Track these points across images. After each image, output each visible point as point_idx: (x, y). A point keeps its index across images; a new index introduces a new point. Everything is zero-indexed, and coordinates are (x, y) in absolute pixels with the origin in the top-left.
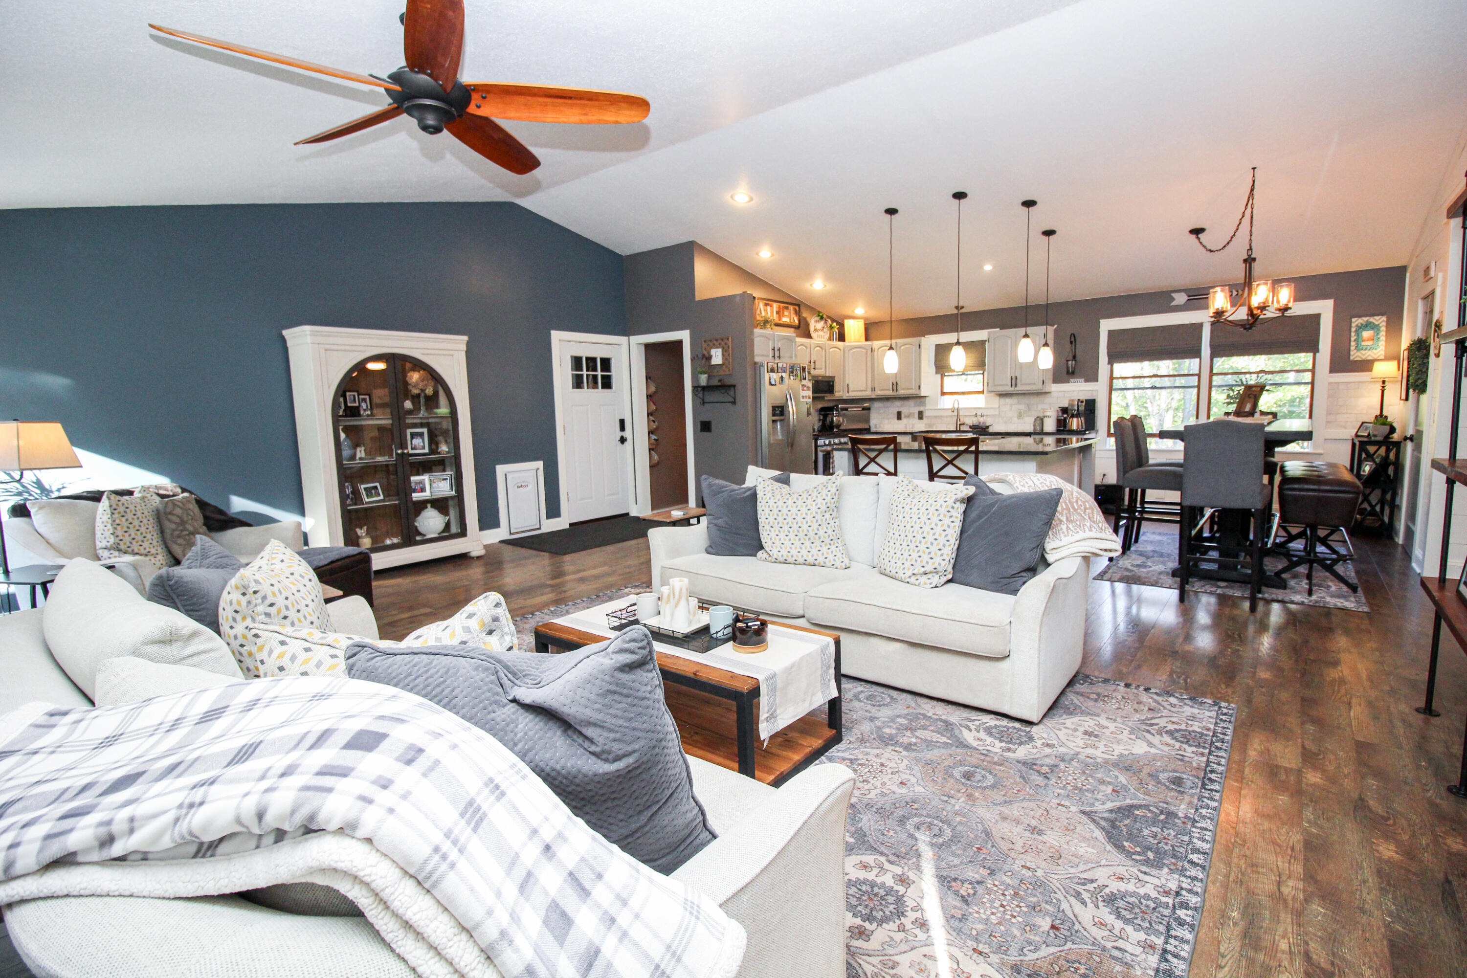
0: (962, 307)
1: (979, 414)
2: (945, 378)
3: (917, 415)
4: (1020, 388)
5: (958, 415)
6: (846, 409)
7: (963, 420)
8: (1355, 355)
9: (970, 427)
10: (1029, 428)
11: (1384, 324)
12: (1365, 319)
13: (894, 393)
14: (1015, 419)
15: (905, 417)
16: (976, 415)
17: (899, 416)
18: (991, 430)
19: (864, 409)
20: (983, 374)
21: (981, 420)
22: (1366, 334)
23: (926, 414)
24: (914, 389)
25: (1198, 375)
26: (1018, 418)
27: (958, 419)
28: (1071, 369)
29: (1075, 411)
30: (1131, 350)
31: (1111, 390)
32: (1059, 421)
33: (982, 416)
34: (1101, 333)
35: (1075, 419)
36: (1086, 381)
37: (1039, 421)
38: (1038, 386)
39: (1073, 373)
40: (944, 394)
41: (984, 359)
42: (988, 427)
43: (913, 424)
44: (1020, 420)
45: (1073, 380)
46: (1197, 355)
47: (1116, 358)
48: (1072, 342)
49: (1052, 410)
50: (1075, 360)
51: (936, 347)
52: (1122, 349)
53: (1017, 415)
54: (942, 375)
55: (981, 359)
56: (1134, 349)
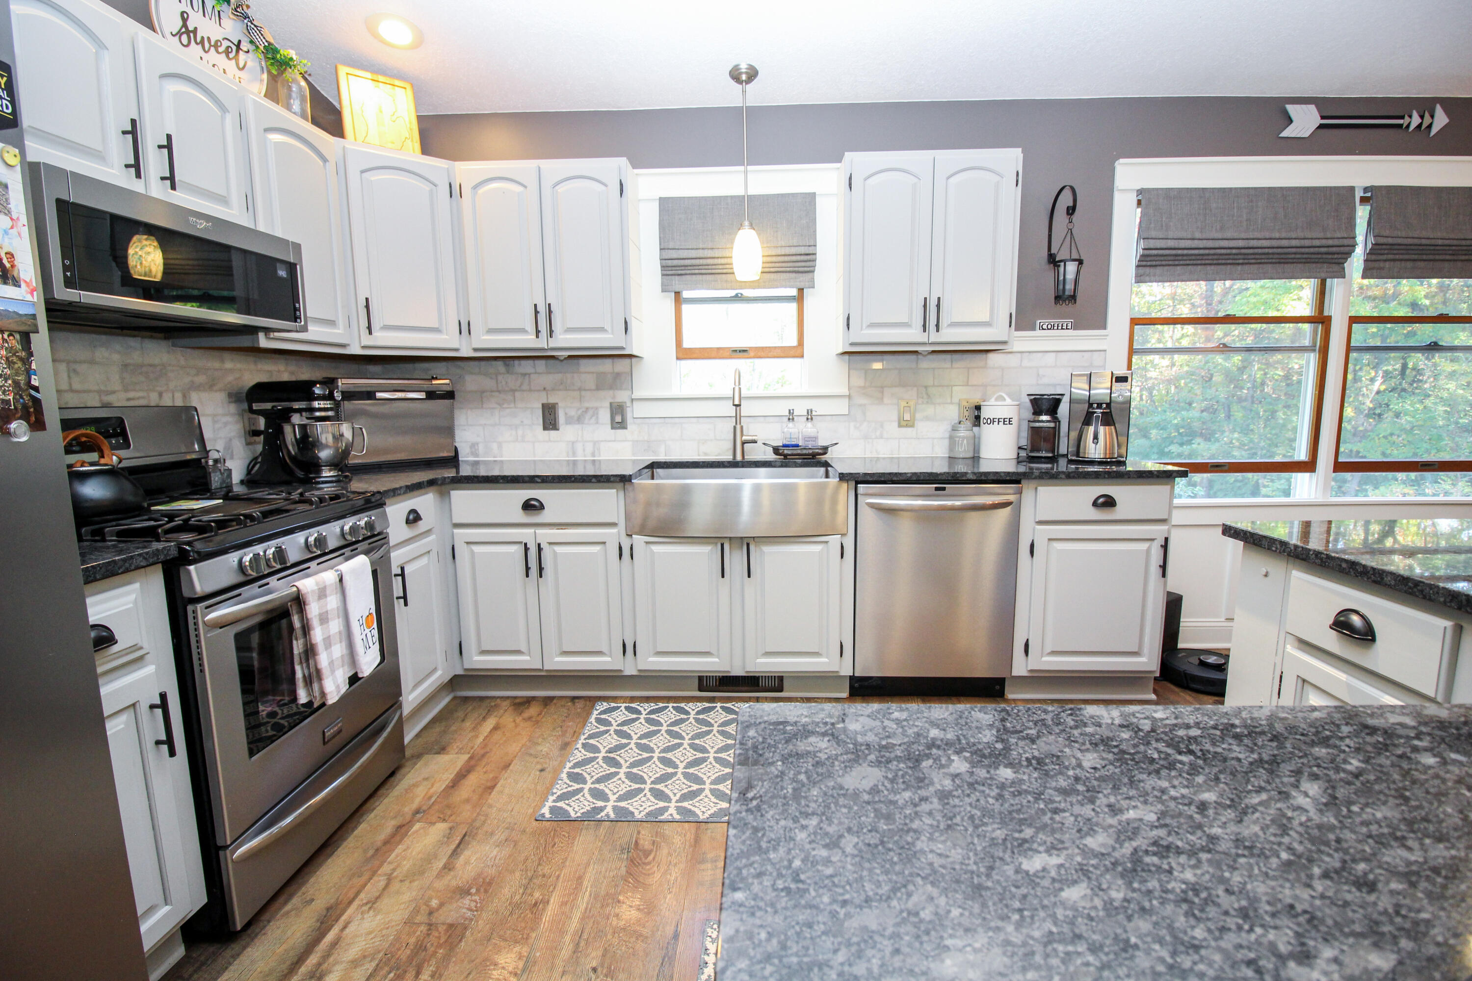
0: (753, 74)
1: (800, 409)
2: (685, 308)
3: (605, 415)
4: (949, 335)
5: (738, 418)
6: (369, 395)
7: (752, 430)
9: (776, 450)
10: (937, 454)
13: (542, 343)
14: (892, 428)
15: (569, 421)
16: (791, 417)
17: (550, 421)
19: (431, 395)
20: (799, 298)
21: (809, 429)
23: (637, 411)
24: (609, 330)
25: (1321, 320)
26: (900, 426)
27: (738, 427)
28: (1069, 287)
29: (1099, 406)
30: (1201, 244)
31: (1132, 352)
32: (1035, 433)
33: (810, 416)
34: (1117, 196)
35: (1101, 429)
36: (1076, 327)
37: (964, 432)
38: (999, 331)
39: (1073, 298)
40: (684, 354)
41: (810, 250)
42: (825, 450)
43: (595, 443)
44: (904, 430)
45: (1045, 322)
46: (1336, 268)
47: (1159, 270)
48: (1071, 211)
49: (1008, 401)
50: (1081, 262)
51: (667, 206)
52: (1183, 244)
53: (895, 417)
54: (677, 294)
55: (803, 250)
56: (1210, 244)
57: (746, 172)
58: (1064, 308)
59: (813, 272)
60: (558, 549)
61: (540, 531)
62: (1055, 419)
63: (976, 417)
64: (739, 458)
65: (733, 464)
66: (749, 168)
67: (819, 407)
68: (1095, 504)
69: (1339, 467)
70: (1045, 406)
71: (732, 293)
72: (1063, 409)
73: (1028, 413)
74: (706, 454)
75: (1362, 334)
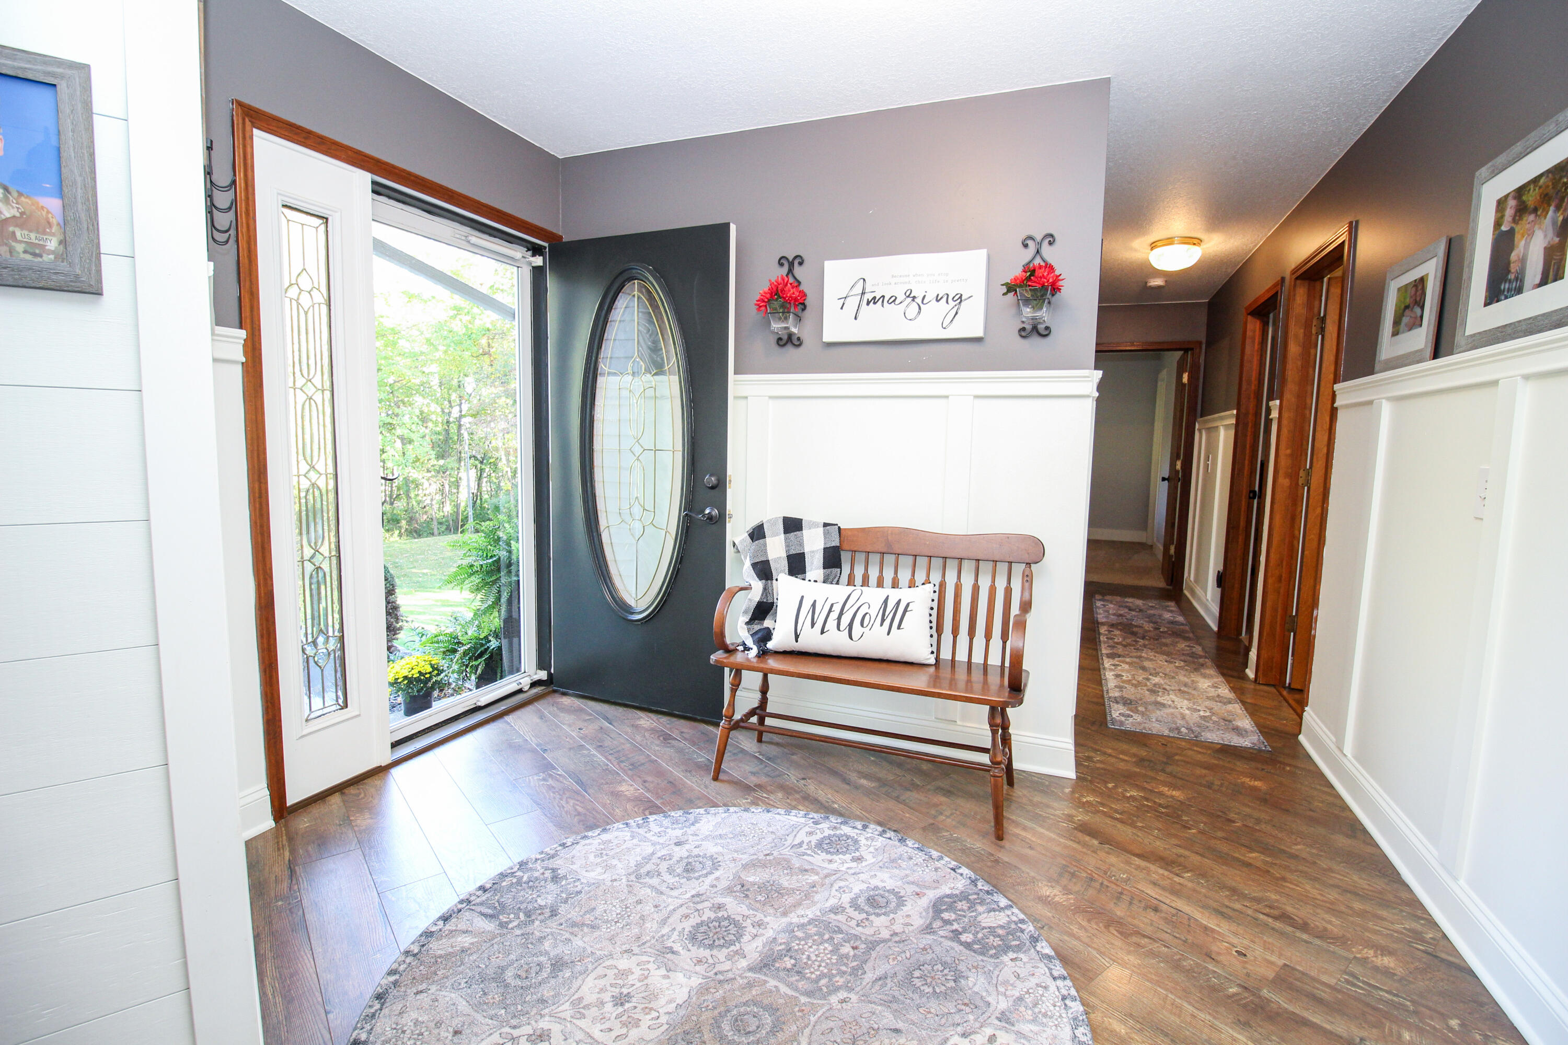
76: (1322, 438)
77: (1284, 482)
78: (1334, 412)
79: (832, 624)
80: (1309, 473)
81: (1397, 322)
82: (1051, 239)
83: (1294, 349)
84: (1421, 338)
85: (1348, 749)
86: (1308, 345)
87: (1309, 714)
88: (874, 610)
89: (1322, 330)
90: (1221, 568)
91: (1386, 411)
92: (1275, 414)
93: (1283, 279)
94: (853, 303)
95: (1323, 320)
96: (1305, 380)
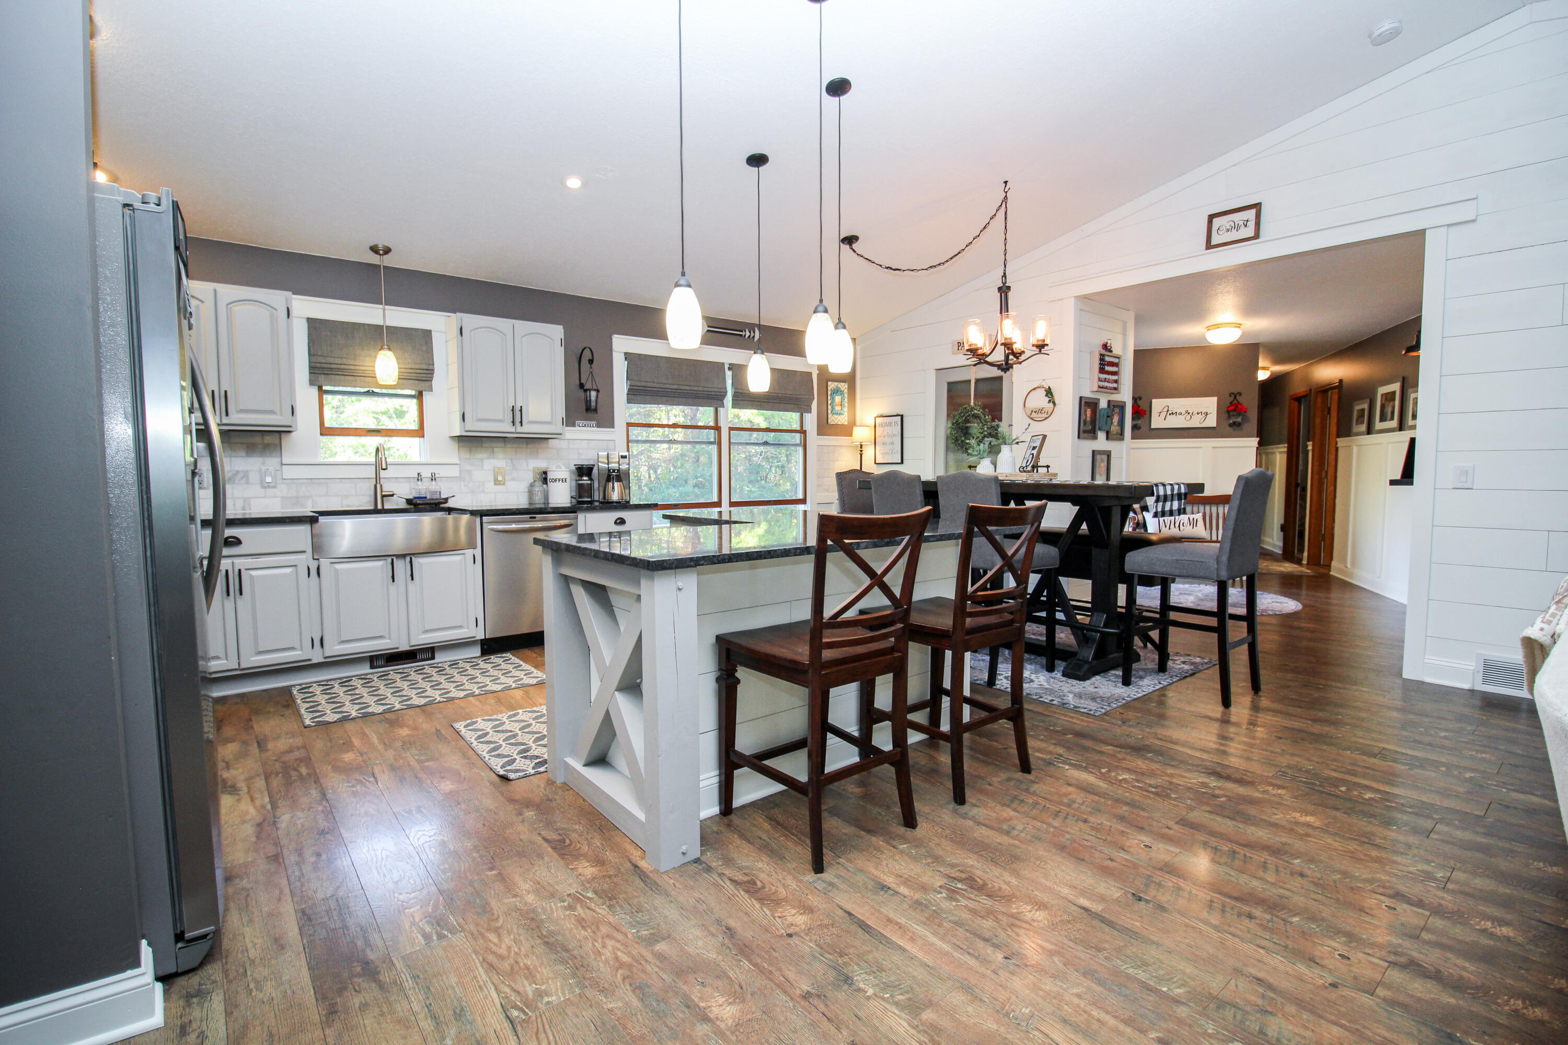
0: (387, 251)
1: (426, 473)
2: (326, 397)
3: (256, 477)
4: (528, 429)
5: (377, 478)
7: (388, 488)
8: (833, 419)
9: (409, 501)
10: (521, 502)
11: (846, 391)
12: (836, 384)
14: (490, 486)
16: (419, 478)
18: (451, 504)
20: (419, 396)
21: (433, 486)
22: (838, 399)
24: (278, 412)
25: (717, 428)
26: (495, 484)
27: (378, 486)
28: (593, 404)
29: (614, 471)
30: (658, 385)
31: (628, 441)
32: (580, 487)
33: (433, 478)
34: (614, 354)
35: (616, 484)
36: (598, 426)
37: (539, 488)
38: (557, 427)
39: (596, 410)
40: (325, 431)
41: (431, 367)
42: (446, 500)
43: (245, 499)
44: (499, 487)
45: (581, 423)
46: (720, 402)
47: (638, 397)
48: (591, 361)
49: (564, 468)
50: (598, 391)
51: (314, 325)
52: (649, 384)
53: (492, 479)
54: (320, 388)
55: (425, 367)
56: (661, 386)
57: (384, 310)
58: (591, 415)
59: (431, 381)
60: (253, 573)
61: (236, 561)
62: (591, 479)
63: (544, 478)
64: (380, 507)
65: (376, 511)
66: (387, 307)
67: (441, 472)
68: (616, 523)
69: (732, 504)
70: (585, 471)
71: (366, 390)
72: (595, 471)
73: (575, 477)
74: (348, 506)
75: (737, 437)
76: (1332, 457)
77: (1316, 477)
78: (1337, 449)
79: (1172, 526)
80: (1327, 473)
81: (1357, 421)
82: (1240, 394)
83: (1318, 420)
84: (1363, 428)
85: (1349, 565)
86: (1324, 419)
87: (1334, 564)
88: (1186, 521)
89: (1329, 413)
90: (1282, 522)
91: (1355, 449)
92: (1310, 448)
93: (1311, 390)
94: (1163, 415)
95: (1329, 409)
96: (1323, 433)
